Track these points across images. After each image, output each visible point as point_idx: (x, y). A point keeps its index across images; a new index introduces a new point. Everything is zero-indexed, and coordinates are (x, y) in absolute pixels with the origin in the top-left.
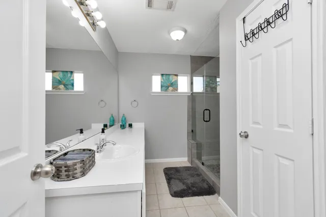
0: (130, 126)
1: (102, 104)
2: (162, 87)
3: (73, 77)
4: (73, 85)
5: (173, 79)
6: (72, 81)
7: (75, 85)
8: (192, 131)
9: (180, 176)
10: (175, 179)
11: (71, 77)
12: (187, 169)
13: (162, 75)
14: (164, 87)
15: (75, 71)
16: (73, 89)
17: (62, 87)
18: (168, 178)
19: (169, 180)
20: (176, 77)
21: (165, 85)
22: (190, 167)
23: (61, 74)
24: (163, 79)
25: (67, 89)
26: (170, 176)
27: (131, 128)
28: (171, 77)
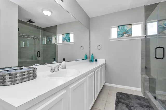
0: (96, 61)
1: (82, 48)
2: (118, 35)
3: (70, 36)
4: (69, 40)
5: (127, 28)
6: (69, 38)
7: (70, 40)
8: (146, 68)
9: (129, 102)
10: (123, 103)
11: (69, 36)
12: (138, 98)
13: (119, 26)
14: (121, 35)
15: (71, 33)
16: (70, 42)
17: (65, 41)
18: (117, 100)
19: (118, 102)
20: (130, 26)
21: (121, 33)
22: (142, 97)
23: (65, 35)
24: (119, 29)
25: (67, 42)
26: (120, 100)
27: (97, 62)
28: (126, 27)
